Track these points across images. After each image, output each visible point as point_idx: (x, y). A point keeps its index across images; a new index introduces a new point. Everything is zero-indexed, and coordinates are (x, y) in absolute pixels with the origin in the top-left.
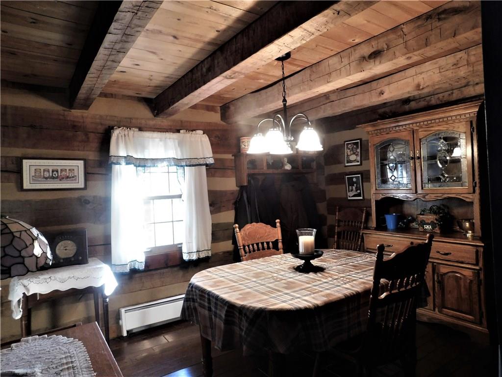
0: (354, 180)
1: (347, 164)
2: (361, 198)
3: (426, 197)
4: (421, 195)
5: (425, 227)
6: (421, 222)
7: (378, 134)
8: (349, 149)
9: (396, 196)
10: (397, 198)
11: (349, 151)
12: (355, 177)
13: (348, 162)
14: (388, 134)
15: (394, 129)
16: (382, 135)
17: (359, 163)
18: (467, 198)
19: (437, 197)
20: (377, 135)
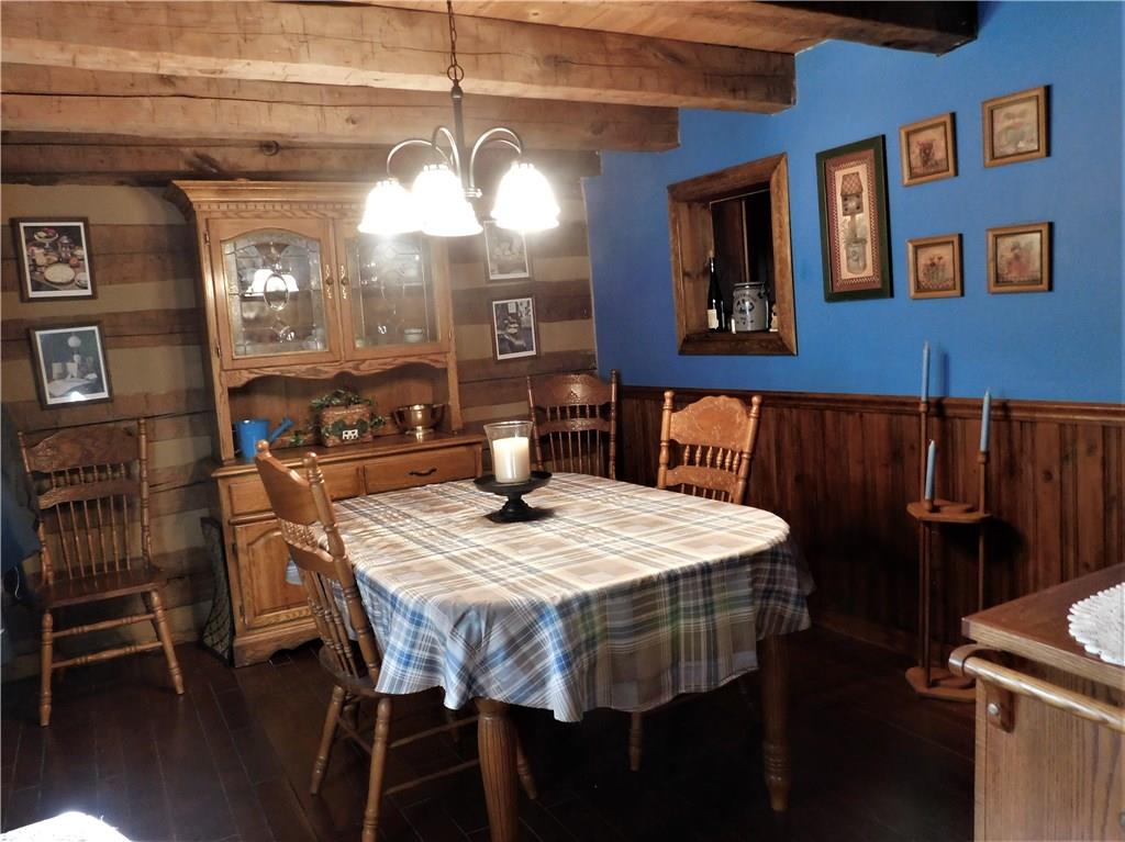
0: (73, 342)
1: (32, 294)
2: (105, 395)
3: (361, 367)
4: (351, 364)
5: (344, 436)
6: (335, 425)
7: (230, 214)
8: (41, 245)
9: (290, 372)
10: (293, 375)
11: (38, 252)
12: (76, 334)
13: (37, 286)
14: (259, 217)
15: (278, 207)
16: (242, 217)
17: (88, 292)
18: (436, 361)
19: (385, 364)
20: (228, 217)
